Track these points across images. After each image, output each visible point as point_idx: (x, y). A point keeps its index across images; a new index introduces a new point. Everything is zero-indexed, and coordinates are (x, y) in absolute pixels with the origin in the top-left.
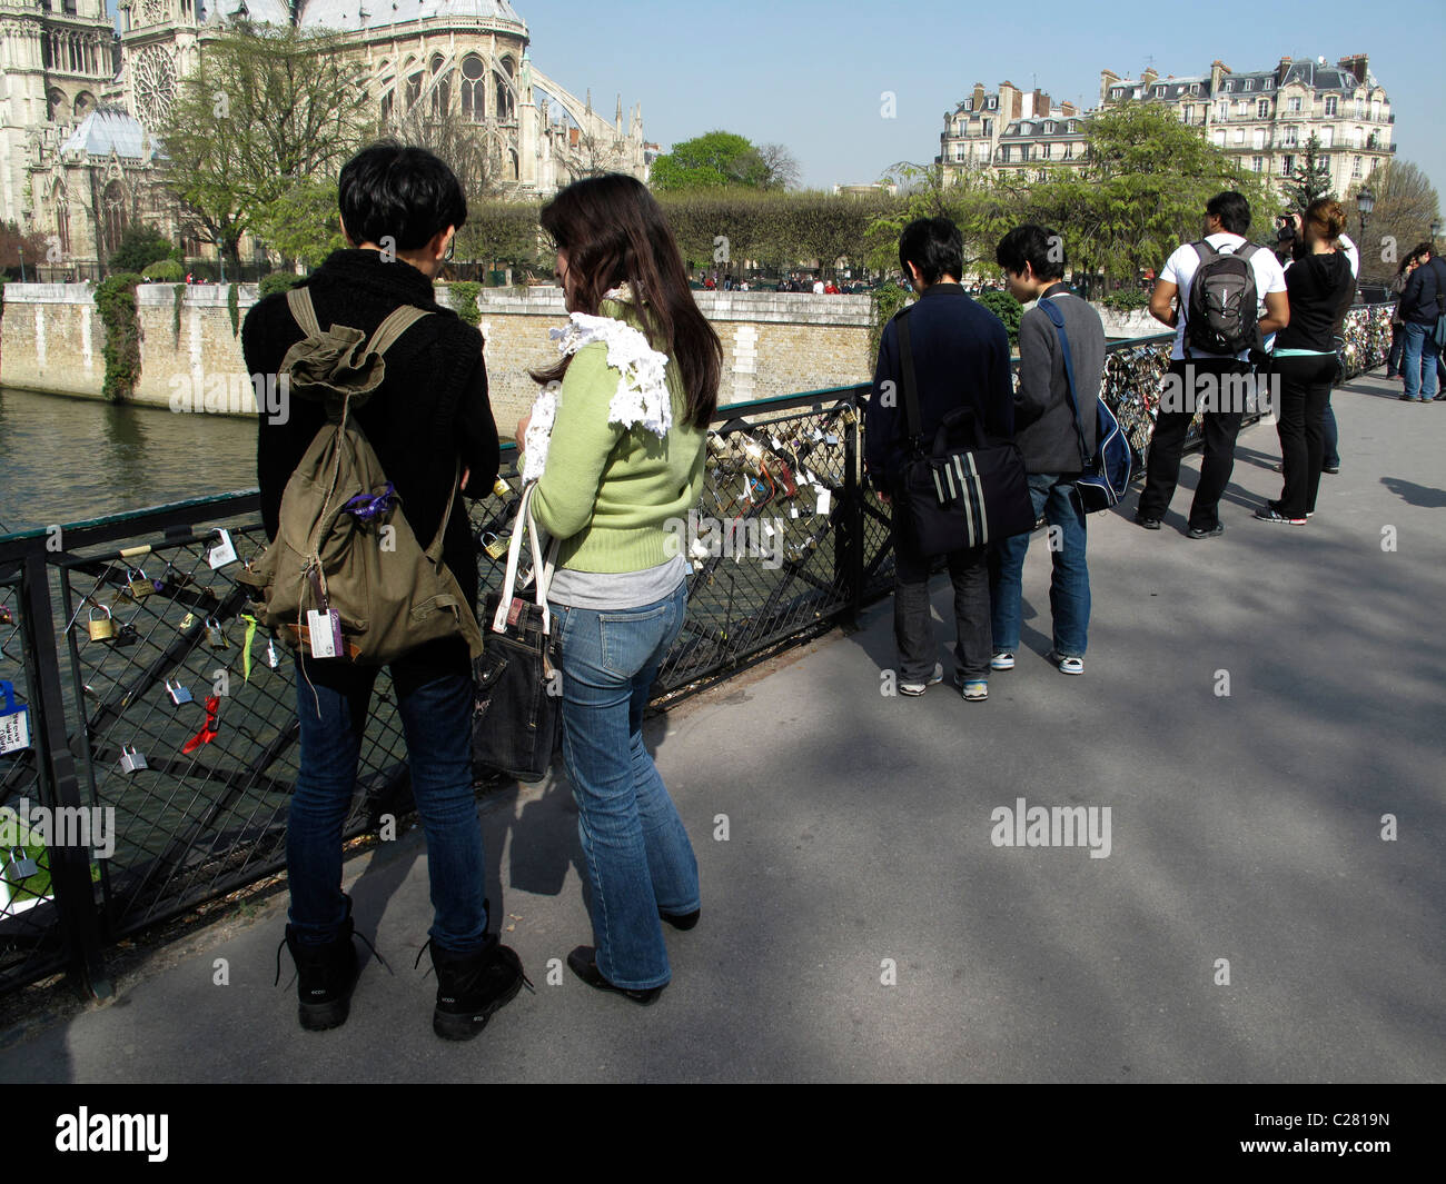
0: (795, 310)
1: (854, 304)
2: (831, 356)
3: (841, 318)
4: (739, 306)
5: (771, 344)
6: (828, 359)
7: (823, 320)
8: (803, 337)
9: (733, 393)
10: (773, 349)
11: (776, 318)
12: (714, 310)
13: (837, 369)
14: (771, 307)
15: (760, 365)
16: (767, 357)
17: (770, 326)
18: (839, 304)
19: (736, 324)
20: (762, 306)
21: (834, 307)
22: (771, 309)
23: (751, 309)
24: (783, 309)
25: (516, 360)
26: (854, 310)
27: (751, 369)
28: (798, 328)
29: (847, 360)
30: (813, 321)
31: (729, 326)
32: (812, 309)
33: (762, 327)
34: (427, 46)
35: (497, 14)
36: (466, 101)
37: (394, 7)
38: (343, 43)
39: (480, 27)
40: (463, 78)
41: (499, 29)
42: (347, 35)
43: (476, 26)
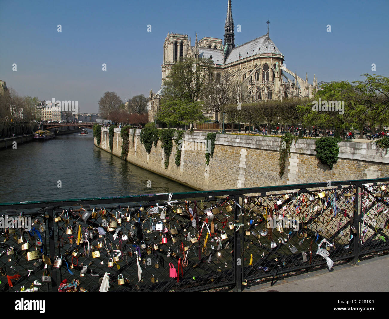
0: (257, 143)
1: (276, 141)
2: (268, 163)
3: (271, 147)
4: (242, 141)
5: (250, 157)
6: (267, 164)
7: (265, 148)
8: (260, 154)
9: (239, 175)
10: (251, 158)
11: (251, 146)
12: (235, 142)
13: (270, 168)
14: (251, 142)
15: (247, 164)
16: (249, 162)
17: (250, 149)
18: (270, 141)
19: (241, 148)
20: (248, 141)
21: (269, 143)
22: (251, 143)
23: (245, 142)
24: (254, 143)
25: (190, 157)
26: (276, 144)
27: (244, 166)
28: (258, 150)
29: (273, 165)
30: (262, 148)
31: (239, 149)
32: (262, 143)
33: (248, 149)
34: (254, 63)
35: (273, 52)
36: (264, 77)
37: (248, 53)
38: (234, 64)
39: (268, 56)
40: (263, 71)
41: (273, 56)
42: (235, 62)
43: (266, 56)
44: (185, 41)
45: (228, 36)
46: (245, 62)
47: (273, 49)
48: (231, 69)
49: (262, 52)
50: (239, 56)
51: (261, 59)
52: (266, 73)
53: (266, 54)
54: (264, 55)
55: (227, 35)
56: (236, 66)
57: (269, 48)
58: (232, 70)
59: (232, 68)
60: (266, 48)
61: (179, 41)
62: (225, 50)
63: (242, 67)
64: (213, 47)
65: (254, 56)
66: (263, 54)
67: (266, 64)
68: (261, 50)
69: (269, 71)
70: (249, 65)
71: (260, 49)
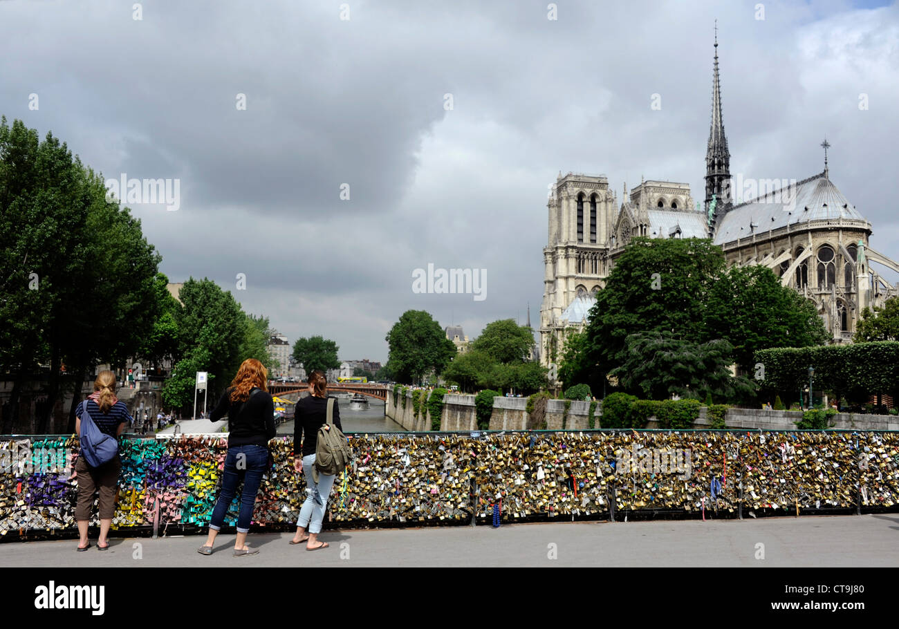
34: (792, 242)
35: (844, 216)
36: (821, 278)
37: (773, 220)
38: (739, 245)
39: (830, 226)
40: (818, 261)
41: (844, 226)
42: (742, 240)
43: (827, 226)
44: (601, 193)
45: (716, 178)
46: (769, 241)
47: (842, 209)
48: (728, 259)
49: (814, 217)
50: (752, 227)
51: (811, 233)
52: (826, 266)
53: (825, 220)
54: (822, 223)
55: (715, 176)
56: (745, 250)
57: (832, 206)
58: (731, 260)
59: (731, 254)
60: (825, 205)
61: (588, 192)
62: (711, 211)
63: (760, 253)
64: (668, 204)
65: (792, 226)
66: (817, 221)
67: (826, 244)
68: (809, 212)
69: (834, 261)
70: (780, 247)
71: (806, 209)
